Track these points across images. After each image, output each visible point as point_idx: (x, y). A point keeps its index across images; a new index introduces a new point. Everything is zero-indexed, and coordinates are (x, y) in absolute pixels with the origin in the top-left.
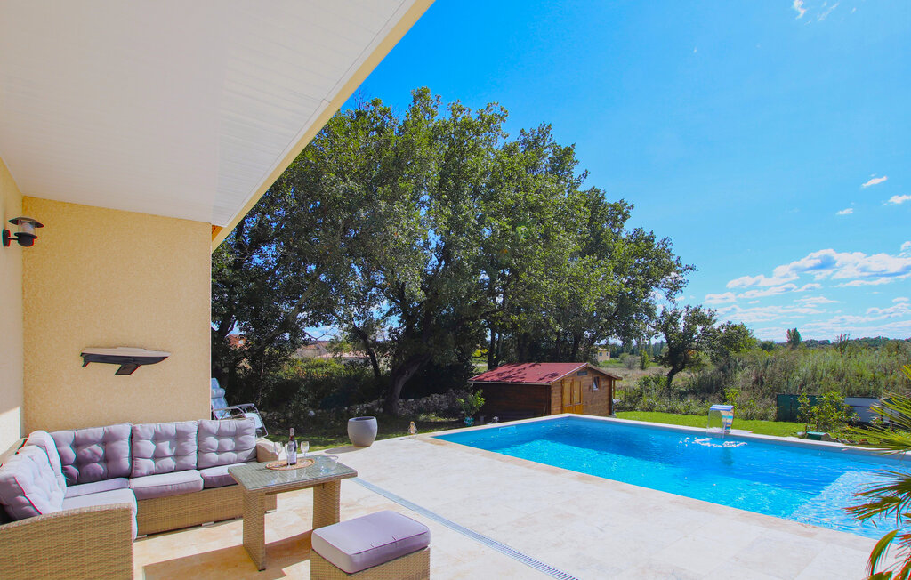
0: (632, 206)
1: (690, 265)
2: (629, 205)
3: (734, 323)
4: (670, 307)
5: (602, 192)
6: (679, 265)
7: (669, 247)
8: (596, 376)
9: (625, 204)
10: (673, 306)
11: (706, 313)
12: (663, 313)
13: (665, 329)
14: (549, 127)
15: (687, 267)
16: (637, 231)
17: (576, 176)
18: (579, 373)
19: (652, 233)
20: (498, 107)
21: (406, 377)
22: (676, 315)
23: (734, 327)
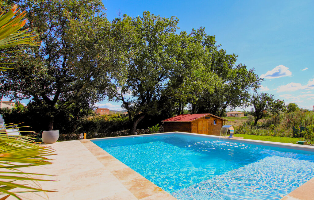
0: (237, 56)
1: (262, 78)
2: (236, 55)
3: (280, 100)
4: (256, 94)
5: (225, 51)
6: (258, 78)
7: (254, 72)
8: (215, 119)
9: (235, 55)
10: (257, 94)
11: (269, 96)
12: (253, 96)
13: (254, 103)
14: (204, 28)
15: (261, 79)
16: (239, 65)
17: (215, 46)
18: (206, 118)
19: (245, 65)
20: (175, 18)
21: (139, 120)
22: (258, 97)
23: (280, 101)
